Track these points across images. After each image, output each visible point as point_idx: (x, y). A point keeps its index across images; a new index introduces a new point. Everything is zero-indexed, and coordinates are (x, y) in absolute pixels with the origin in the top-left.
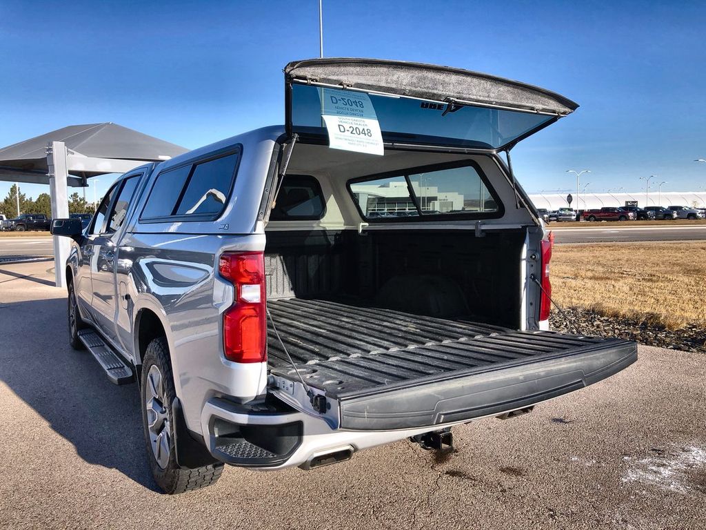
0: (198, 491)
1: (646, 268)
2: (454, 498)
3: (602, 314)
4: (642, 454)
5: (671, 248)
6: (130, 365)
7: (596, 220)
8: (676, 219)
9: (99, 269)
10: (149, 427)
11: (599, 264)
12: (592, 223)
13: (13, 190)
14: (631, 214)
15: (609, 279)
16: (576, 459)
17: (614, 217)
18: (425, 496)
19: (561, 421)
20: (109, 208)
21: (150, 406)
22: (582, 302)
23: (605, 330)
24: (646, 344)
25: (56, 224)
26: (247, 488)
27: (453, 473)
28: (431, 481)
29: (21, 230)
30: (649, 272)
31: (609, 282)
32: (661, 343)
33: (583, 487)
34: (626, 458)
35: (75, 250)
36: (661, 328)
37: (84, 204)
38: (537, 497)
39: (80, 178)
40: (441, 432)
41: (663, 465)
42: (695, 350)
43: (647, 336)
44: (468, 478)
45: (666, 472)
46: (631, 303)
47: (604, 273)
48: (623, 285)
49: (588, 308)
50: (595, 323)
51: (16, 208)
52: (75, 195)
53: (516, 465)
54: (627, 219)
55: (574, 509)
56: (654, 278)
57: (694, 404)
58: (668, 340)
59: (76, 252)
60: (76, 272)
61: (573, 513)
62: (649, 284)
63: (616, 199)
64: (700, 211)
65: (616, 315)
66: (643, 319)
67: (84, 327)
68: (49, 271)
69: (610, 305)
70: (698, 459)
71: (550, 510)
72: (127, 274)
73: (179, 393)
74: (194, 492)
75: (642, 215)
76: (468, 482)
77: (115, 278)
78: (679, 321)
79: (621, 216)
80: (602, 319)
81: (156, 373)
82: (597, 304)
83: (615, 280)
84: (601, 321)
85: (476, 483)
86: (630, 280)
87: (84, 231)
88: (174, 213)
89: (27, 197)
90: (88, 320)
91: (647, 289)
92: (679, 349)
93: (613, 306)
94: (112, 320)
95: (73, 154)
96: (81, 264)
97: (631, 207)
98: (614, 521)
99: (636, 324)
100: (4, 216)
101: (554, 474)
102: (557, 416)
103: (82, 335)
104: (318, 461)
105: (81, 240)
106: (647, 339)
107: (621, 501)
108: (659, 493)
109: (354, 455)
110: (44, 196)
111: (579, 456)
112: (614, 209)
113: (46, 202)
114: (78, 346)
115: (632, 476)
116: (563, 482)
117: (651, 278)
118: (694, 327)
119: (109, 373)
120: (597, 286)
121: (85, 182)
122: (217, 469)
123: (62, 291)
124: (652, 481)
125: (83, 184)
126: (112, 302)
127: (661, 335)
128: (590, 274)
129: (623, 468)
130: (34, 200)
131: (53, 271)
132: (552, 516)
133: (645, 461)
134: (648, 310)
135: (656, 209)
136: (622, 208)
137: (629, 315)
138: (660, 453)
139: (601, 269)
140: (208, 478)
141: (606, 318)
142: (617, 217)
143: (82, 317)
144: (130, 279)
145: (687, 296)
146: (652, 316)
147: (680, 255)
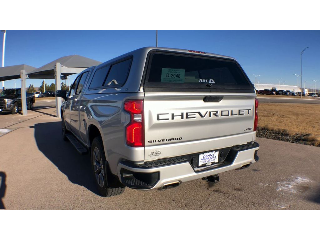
0: (115, 196)
1: (281, 113)
2: (217, 200)
3: (268, 130)
4: (283, 181)
5: (288, 106)
6: (86, 147)
7: (262, 94)
8: (288, 95)
9: (72, 110)
10: (95, 171)
11: (265, 110)
12: (261, 95)
13: (43, 83)
14: (274, 92)
15: (269, 116)
16: (262, 184)
17: (268, 93)
18: (206, 200)
19: (256, 170)
20: (76, 87)
21: (95, 164)
22: (260, 125)
23: (269, 136)
24: (283, 141)
25: (58, 93)
26: (135, 196)
27: (216, 191)
28: (207, 194)
29: (45, 97)
30: (282, 114)
31: (269, 117)
32: (288, 140)
33: (264, 194)
34: (278, 182)
35: (64, 102)
36: (287, 135)
37: (65, 86)
38: (248, 198)
39: (65, 76)
40: (215, 176)
41: (290, 184)
42: (298, 143)
43: (283, 138)
44: (222, 193)
45: (290, 186)
46: (277, 126)
47: (267, 114)
48: (274, 119)
49: (263, 127)
50: (266, 133)
51: (44, 89)
52: (62, 83)
53: (240, 187)
54: (273, 94)
55: (261, 202)
56: (284, 117)
57: (299, 162)
58: (290, 139)
59: (64, 103)
60: (64, 111)
61: (260, 203)
62: (282, 119)
63: (269, 86)
64: (296, 93)
65: (272, 130)
66: (282, 132)
67: (67, 132)
68: (54, 111)
69: (270, 126)
70: (300, 181)
71: (253, 203)
72: (84, 112)
73: (107, 159)
74: (114, 196)
75: (278, 93)
76: (223, 194)
77: (79, 113)
78: (293, 132)
79: (271, 93)
80: (268, 131)
81: (97, 151)
82: (266, 126)
83: (271, 117)
84: (268, 132)
85: (225, 194)
86: (276, 117)
87: (67, 95)
88: (103, 85)
89: (47, 85)
90: (69, 130)
91: (282, 121)
92: (293, 142)
93: (272, 127)
94: (79, 130)
95: (63, 67)
96: (66, 108)
97: (274, 90)
98: (274, 205)
99: (279, 133)
100: (40, 92)
101: (254, 190)
102: (254, 168)
103: (67, 135)
104: (166, 187)
105: (66, 98)
106: (283, 139)
107: (276, 198)
108: (288, 194)
109: (180, 185)
110: (53, 84)
111: (263, 183)
112: (269, 90)
113: (53, 86)
114: (66, 139)
115: (280, 189)
116: (257, 193)
117: (283, 116)
118: (297, 134)
119: (78, 150)
120: (265, 119)
121: (66, 77)
122: (123, 188)
123: (59, 119)
124: (286, 190)
125: (65, 78)
126: (78, 122)
127: (288, 138)
128: (262, 114)
129: (277, 186)
130: (49, 86)
131: (56, 111)
132: (253, 205)
133: (284, 183)
134: (283, 128)
135: (282, 91)
136: (272, 90)
137: (277, 130)
138: (288, 180)
139: (266, 112)
140: (119, 192)
141: (269, 131)
142: (269, 93)
143: (67, 128)
144: (85, 114)
145: (295, 123)
146: (284, 131)
147: (291, 108)
